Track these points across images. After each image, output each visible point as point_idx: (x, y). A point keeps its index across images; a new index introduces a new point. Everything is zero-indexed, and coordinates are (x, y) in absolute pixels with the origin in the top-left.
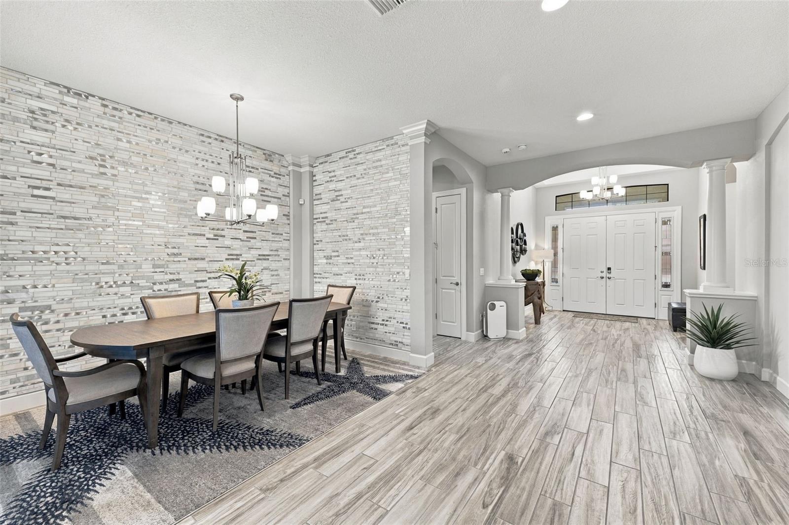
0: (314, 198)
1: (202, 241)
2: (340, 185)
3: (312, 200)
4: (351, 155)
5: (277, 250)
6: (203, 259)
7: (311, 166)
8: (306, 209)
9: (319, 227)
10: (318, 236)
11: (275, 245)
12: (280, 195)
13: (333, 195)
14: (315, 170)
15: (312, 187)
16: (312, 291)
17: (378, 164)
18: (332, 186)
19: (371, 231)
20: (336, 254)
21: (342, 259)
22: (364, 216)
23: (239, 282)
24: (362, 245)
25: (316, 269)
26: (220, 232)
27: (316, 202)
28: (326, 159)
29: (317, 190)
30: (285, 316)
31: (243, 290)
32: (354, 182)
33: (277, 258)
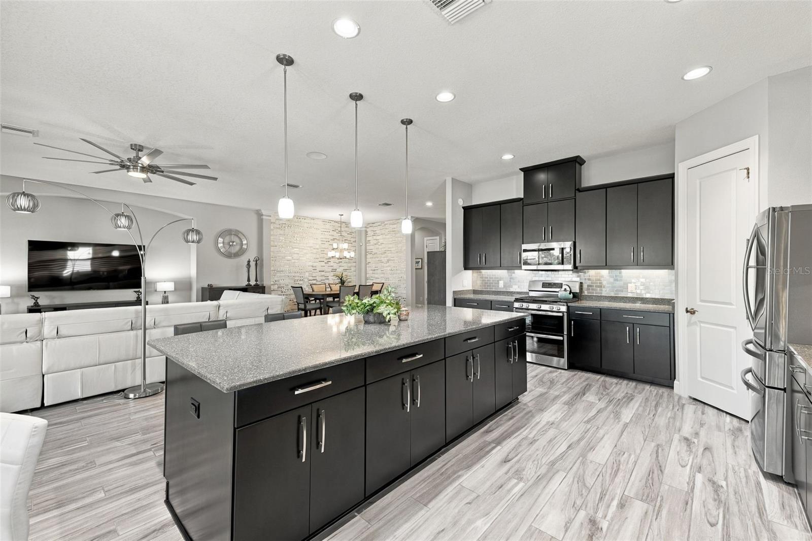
0: (367, 242)
1: (323, 264)
2: (378, 238)
3: (366, 243)
4: (383, 225)
5: (350, 267)
6: (323, 271)
7: (366, 227)
8: (363, 247)
9: (369, 256)
10: (368, 260)
11: (349, 265)
12: (352, 242)
13: (375, 242)
14: (368, 230)
15: (366, 237)
16: (366, 282)
17: (394, 230)
18: (375, 237)
19: (392, 259)
20: (377, 268)
21: (379, 271)
22: (389, 252)
23: (341, 279)
24: (388, 264)
25: (368, 275)
26: (329, 260)
27: (367, 244)
28: (372, 225)
29: (368, 239)
30: (357, 291)
31: (342, 282)
32: (384, 236)
33: (350, 271)
